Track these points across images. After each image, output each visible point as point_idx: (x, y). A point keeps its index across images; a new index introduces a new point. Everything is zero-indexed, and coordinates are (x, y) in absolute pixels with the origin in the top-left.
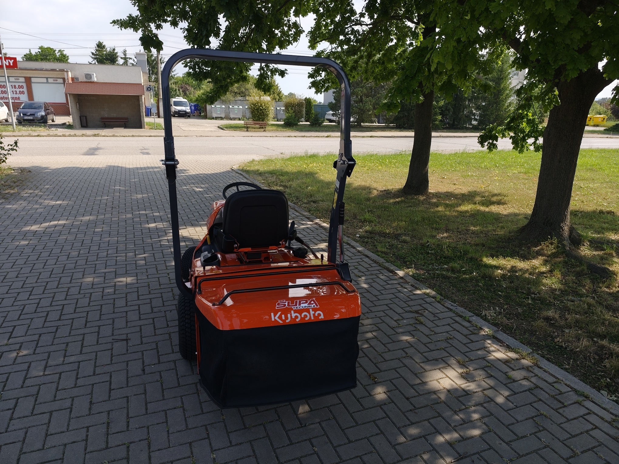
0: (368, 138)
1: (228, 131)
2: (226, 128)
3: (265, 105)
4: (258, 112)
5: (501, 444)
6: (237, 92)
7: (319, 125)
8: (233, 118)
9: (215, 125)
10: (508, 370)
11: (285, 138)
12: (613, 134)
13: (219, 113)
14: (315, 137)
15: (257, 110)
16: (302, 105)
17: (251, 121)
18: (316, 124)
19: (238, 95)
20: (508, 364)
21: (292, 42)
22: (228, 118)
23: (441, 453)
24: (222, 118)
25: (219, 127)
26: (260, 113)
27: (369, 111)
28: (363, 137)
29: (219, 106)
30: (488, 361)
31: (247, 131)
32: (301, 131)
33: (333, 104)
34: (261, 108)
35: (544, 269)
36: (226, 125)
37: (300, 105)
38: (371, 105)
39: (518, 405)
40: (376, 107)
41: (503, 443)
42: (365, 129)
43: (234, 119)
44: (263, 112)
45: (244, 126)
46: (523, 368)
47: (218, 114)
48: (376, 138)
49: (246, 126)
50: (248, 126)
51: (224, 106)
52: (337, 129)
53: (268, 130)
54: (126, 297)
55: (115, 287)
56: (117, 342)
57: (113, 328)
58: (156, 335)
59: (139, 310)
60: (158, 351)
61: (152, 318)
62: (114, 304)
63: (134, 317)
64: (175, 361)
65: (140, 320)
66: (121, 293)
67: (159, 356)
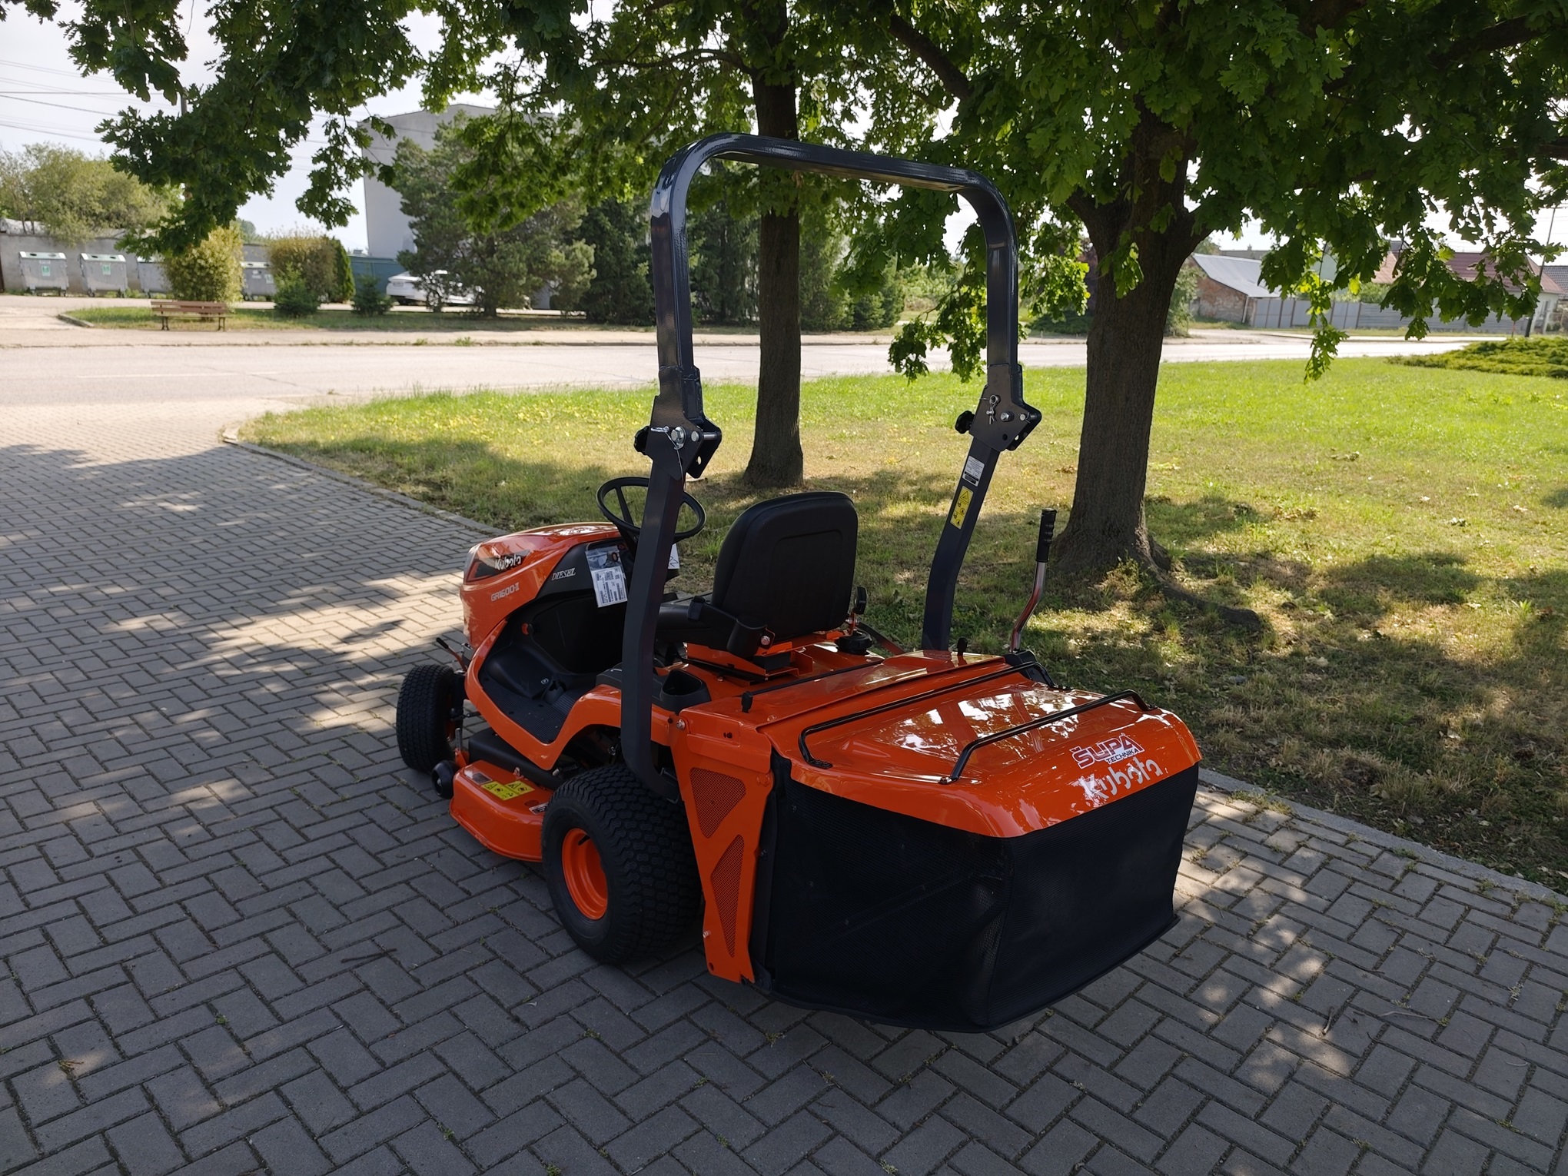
0: (529, 347)
1: (100, 331)
2: (90, 320)
3: (213, 255)
4: (193, 274)
5: (1366, 976)
6: (101, 213)
7: (381, 313)
8: (98, 291)
9: (49, 312)
10: (1263, 836)
11: (294, 348)
12: (1045, 336)
13: (48, 274)
14: (383, 344)
15: (188, 267)
16: (324, 257)
17: (171, 303)
18: (371, 310)
19: (106, 224)
20: (1251, 824)
21: (386, 87)
22: (79, 289)
23: (1294, 1021)
24: (58, 292)
25: (60, 318)
26: (201, 278)
27: (518, 276)
28: (516, 344)
29: (45, 255)
30: (1215, 826)
31: (165, 328)
32: (334, 327)
33: (415, 257)
34: (203, 263)
35: (1141, 626)
36: (90, 311)
37: (317, 257)
38: (521, 260)
39: (1333, 898)
40: (534, 267)
41: (1369, 974)
42: (511, 325)
43: (102, 293)
44: (208, 274)
45: (152, 313)
46: (1281, 827)
47: (46, 278)
48: (550, 347)
49: (159, 314)
50: (166, 314)
51: (62, 256)
52: (435, 325)
53: (232, 327)
54: (261, 839)
55: (197, 819)
56: (362, 964)
57: (309, 930)
58: (458, 924)
59: (341, 868)
60: (505, 962)
61: (400, 883)
62: (245, 866)
63: (346, 890)
64: (579, 975)
65: (369, 893)
66: (233, 830)
67: (522, 974)
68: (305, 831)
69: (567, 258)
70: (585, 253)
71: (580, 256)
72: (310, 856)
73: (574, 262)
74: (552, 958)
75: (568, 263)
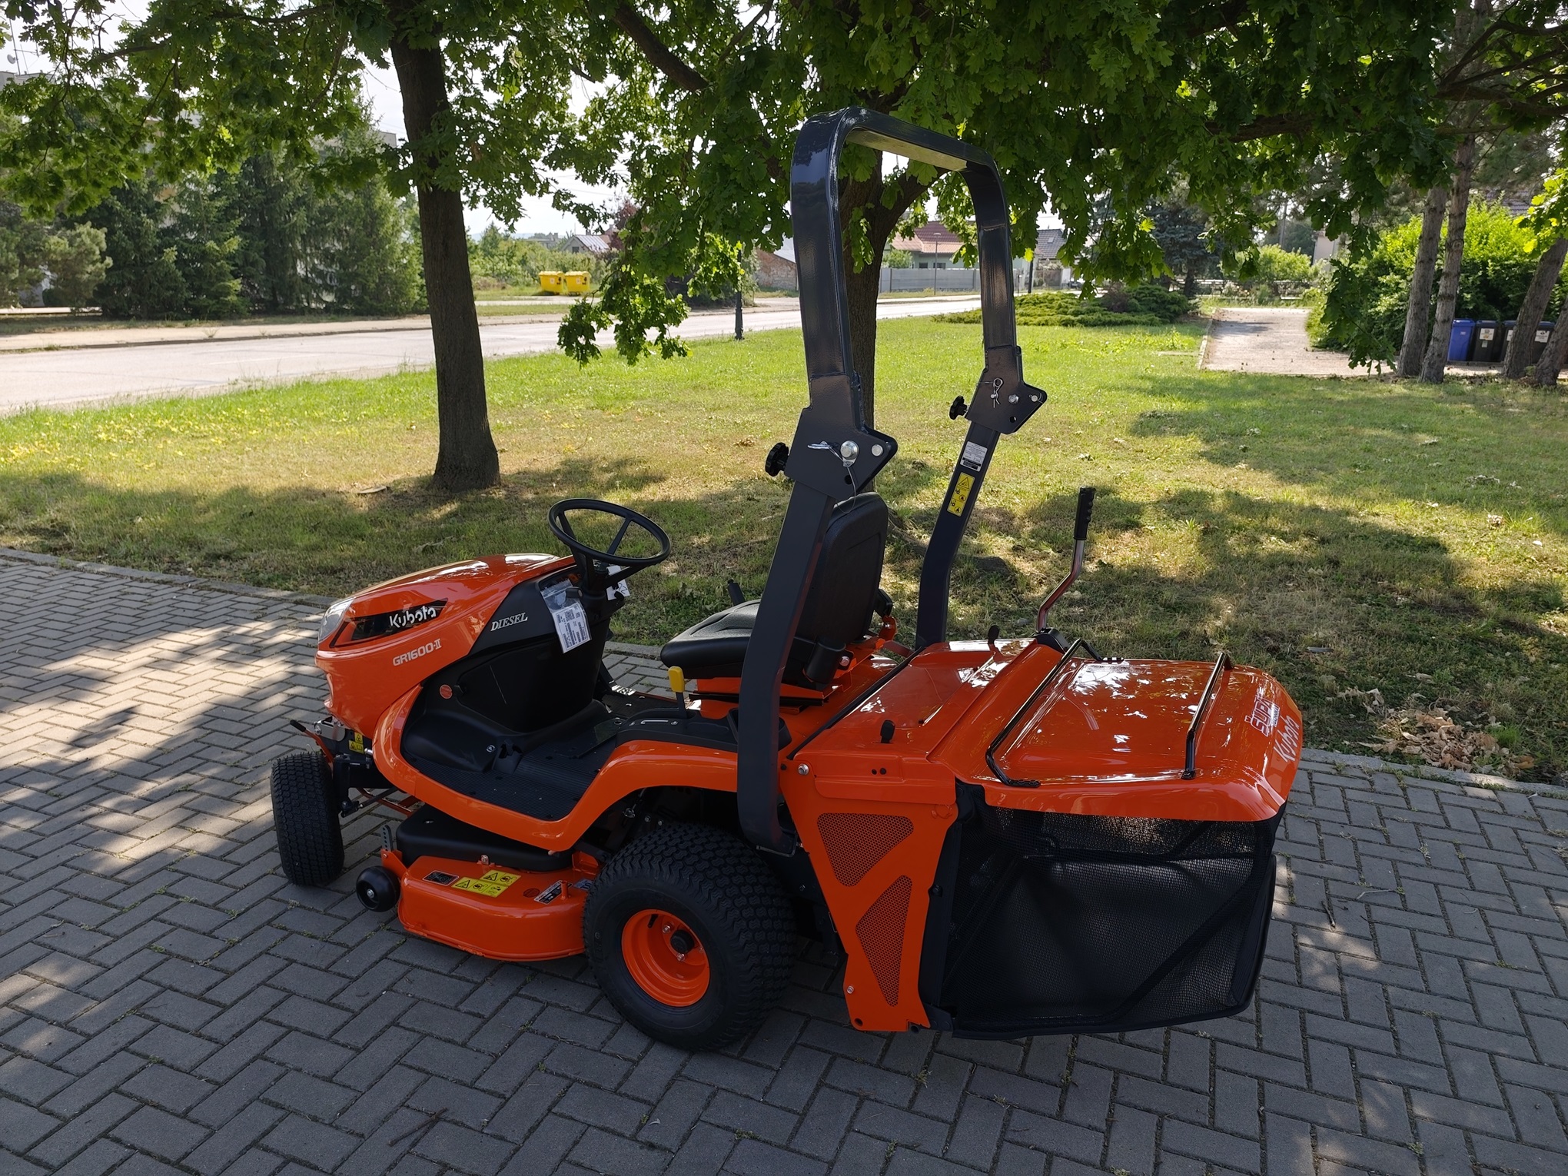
5: (1321, 867)
23: (1310, 923)
27: (8, 269)
38: (8, 249)
54: (158, 1021)
55: (40, 1018)
56: (418, 1141)
57: (315, 1119)
58: (497, 1057)
59: (297, 1030)
60: (586, 1083)
61: (388, 1027)
62: (162, 1063)
63: (326, 1057)
64: (678, 1073)
65: (359, 1051)
66: (108, 1021)
67: (615, 1092)
68: (211, 995)
69: (71, 245)
70: (94, 239)
71: (88, 241)
72: (242, 1026)
73: (82, 250)
74: (635, 1063)
75: (73, 251)
